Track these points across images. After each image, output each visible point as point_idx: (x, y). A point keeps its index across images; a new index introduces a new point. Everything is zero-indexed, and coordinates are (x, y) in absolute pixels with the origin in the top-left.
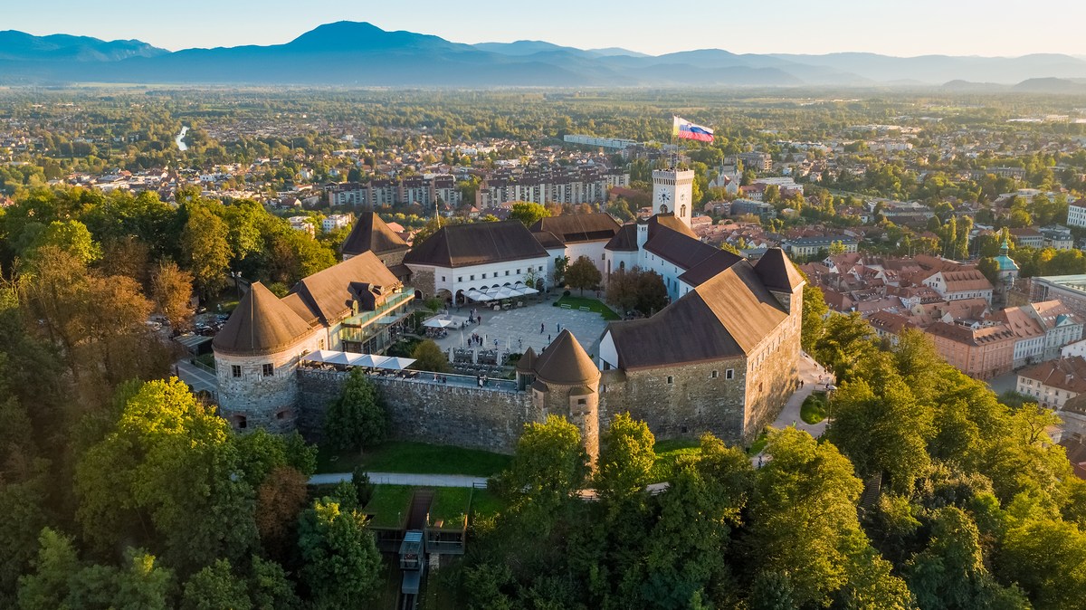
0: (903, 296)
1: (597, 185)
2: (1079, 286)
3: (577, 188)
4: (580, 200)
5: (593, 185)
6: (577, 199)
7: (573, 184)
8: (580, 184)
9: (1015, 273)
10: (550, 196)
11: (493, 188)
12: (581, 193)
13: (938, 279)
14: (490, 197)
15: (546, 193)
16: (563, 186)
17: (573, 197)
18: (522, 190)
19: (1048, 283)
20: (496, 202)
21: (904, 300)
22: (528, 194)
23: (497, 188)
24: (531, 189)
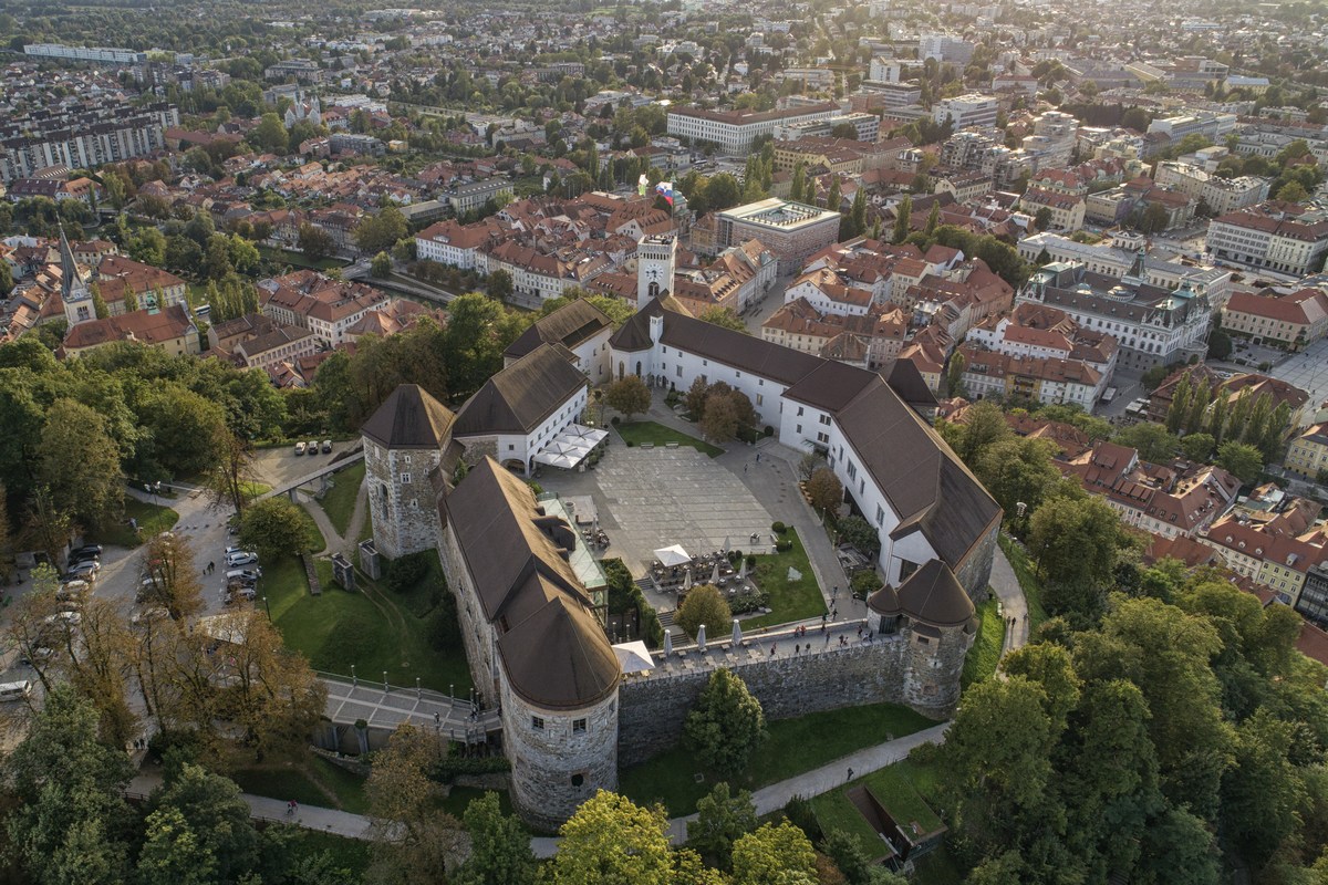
0: (610, 250)
1: (149, 131)
2: (754, 216)
3: (125, 138)
4: (132, 153)
5: (144, 131)
6: (128, 152)
7: (119, 132)
8: (129, 131)
9: (685, 206)
10: (92, 152)
11: (12, 151)
12: (131, 143)
13: (633, 227)
14: (10, 163)
15: (86, 149)
16: (106, 137)
17: (123, 150)
18: (53, 149)
19: (732, 218)
20: (20, 169)
21: (611, 255)
22: (62, 153)
23: (17, 149)
24: (65, 145)
